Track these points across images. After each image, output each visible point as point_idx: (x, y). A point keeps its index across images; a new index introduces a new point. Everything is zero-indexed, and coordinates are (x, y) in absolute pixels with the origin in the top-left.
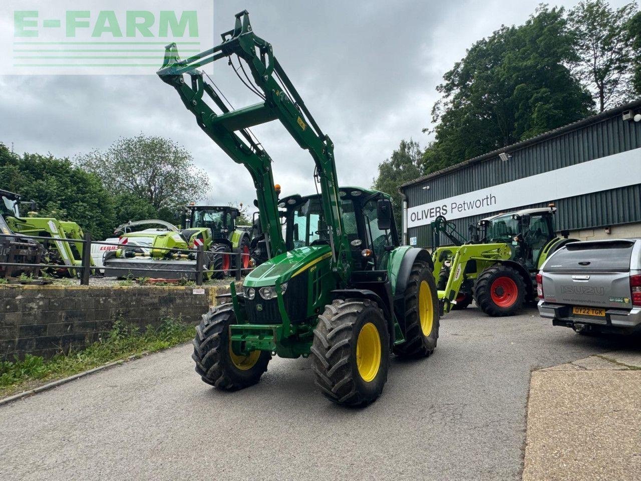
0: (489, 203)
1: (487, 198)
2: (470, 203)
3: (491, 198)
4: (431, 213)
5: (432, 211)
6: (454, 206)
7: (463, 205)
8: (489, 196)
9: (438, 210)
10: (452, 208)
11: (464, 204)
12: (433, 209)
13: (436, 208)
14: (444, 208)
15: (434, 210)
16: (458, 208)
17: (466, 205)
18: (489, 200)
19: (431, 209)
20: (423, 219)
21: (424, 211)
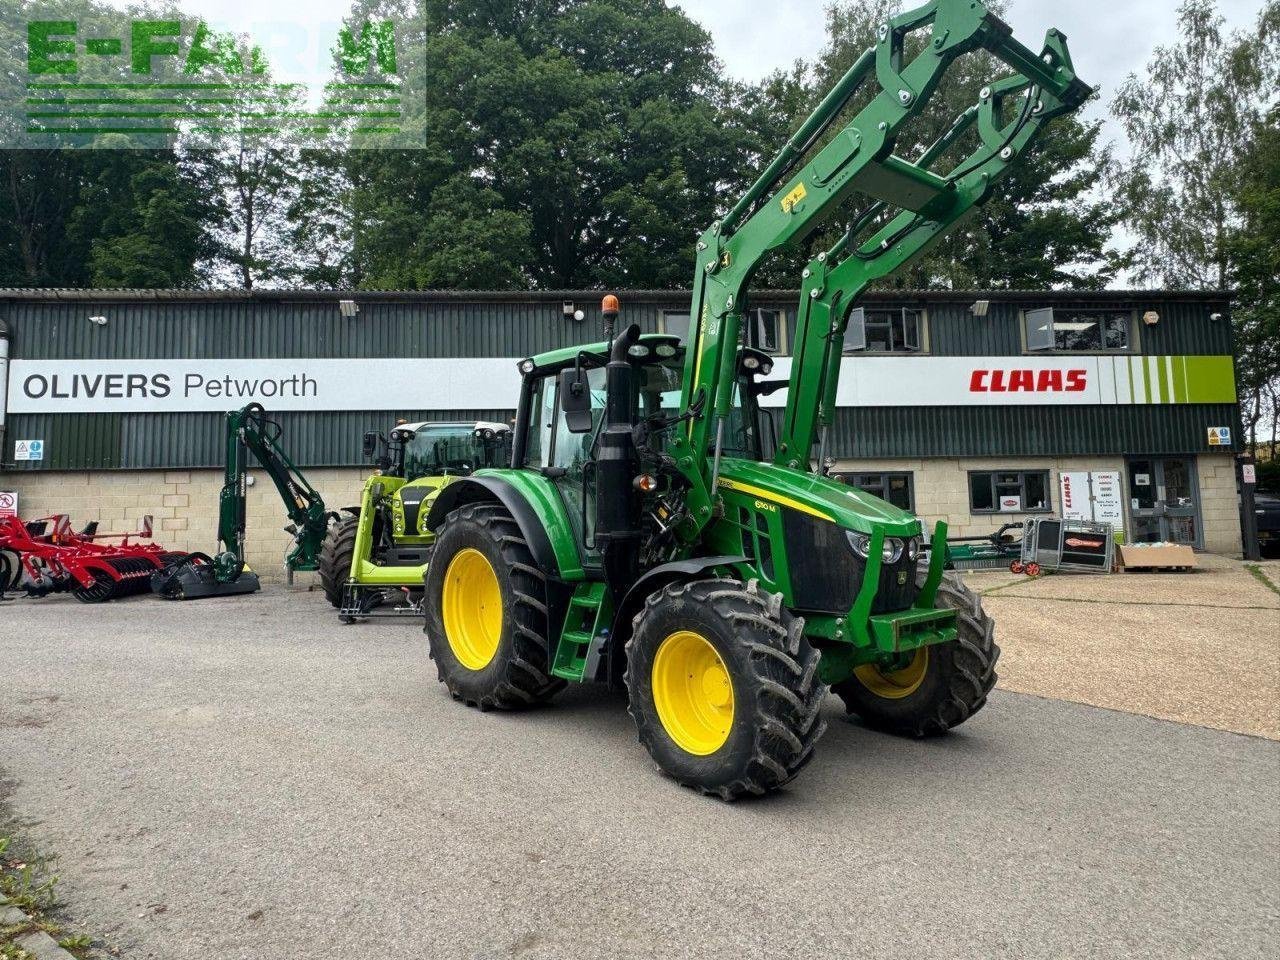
0: (299, 390)
1: (295, 381)
2: (246, 382)
3: (304, 383)
4: (108, 386)
5: (112, 381)
6: (194, 381)
7: (224, 385)
8: (299, 377)
9: (137, 382)
10: (187, 386)
11: (228, 381)
12: (121, 377)
13: (131, 377)
14: (160, 380)
15: (124, 382)
16: (208, 388)
17: (232, 385)
18: (299, 385)
19: (109, 377)
20: (75, 394)
21: (85, 378)
